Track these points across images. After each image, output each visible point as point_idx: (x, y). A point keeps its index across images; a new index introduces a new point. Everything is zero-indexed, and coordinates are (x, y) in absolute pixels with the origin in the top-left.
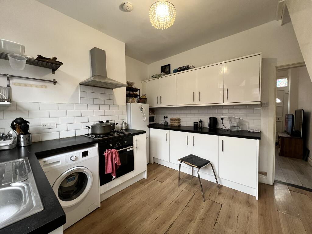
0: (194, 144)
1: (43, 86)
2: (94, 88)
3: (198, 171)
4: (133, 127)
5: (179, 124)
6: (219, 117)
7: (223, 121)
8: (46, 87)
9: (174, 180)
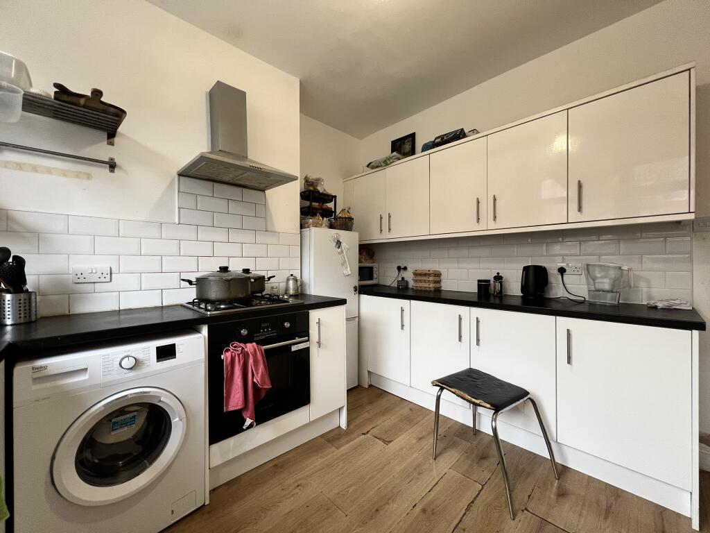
0: (478, 340)
1: (80, 172)
2: (216, 185)
3: (494, 419)
4: (316, 289)
5: (437, 285)
6: (552, 267)
7: (565, 277)
8: (89, 176)
9: (420, 439)
